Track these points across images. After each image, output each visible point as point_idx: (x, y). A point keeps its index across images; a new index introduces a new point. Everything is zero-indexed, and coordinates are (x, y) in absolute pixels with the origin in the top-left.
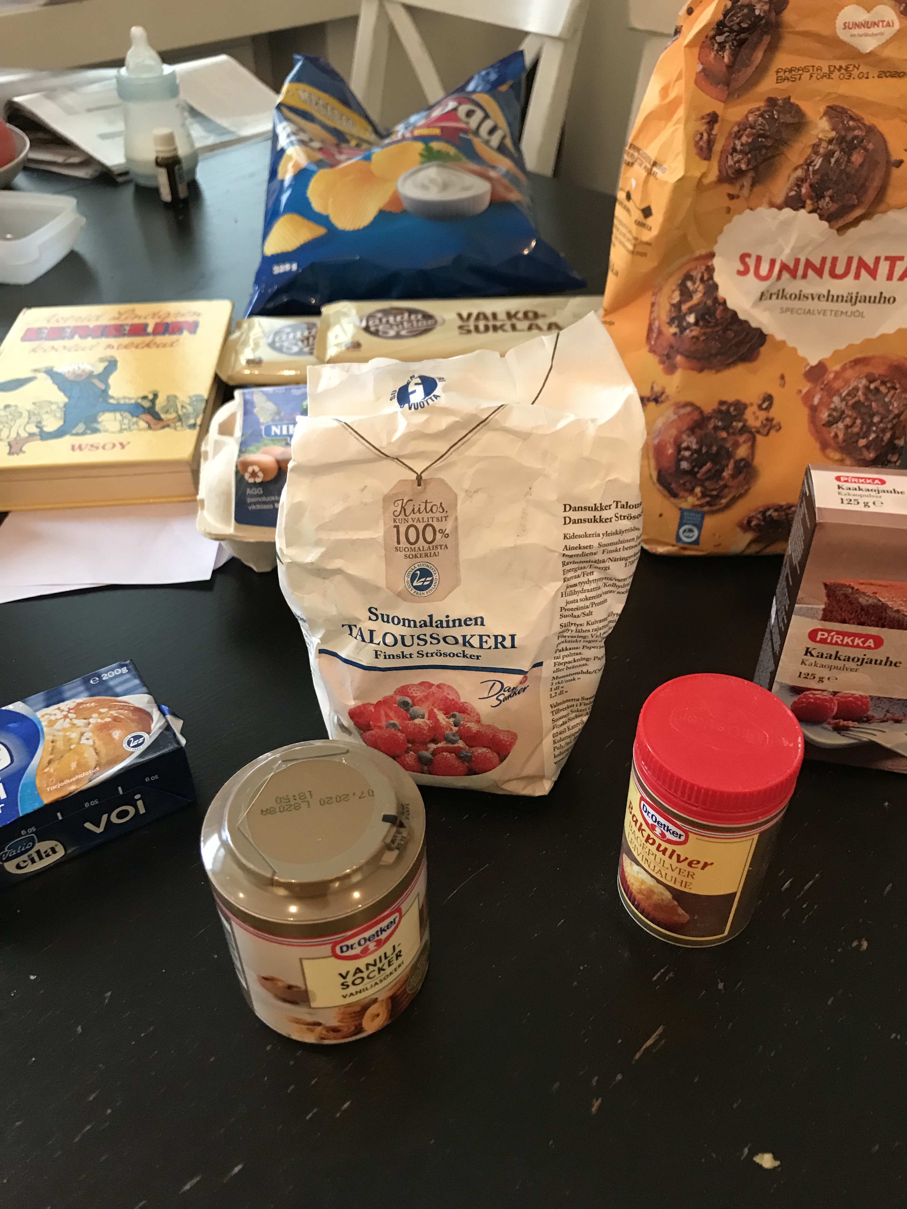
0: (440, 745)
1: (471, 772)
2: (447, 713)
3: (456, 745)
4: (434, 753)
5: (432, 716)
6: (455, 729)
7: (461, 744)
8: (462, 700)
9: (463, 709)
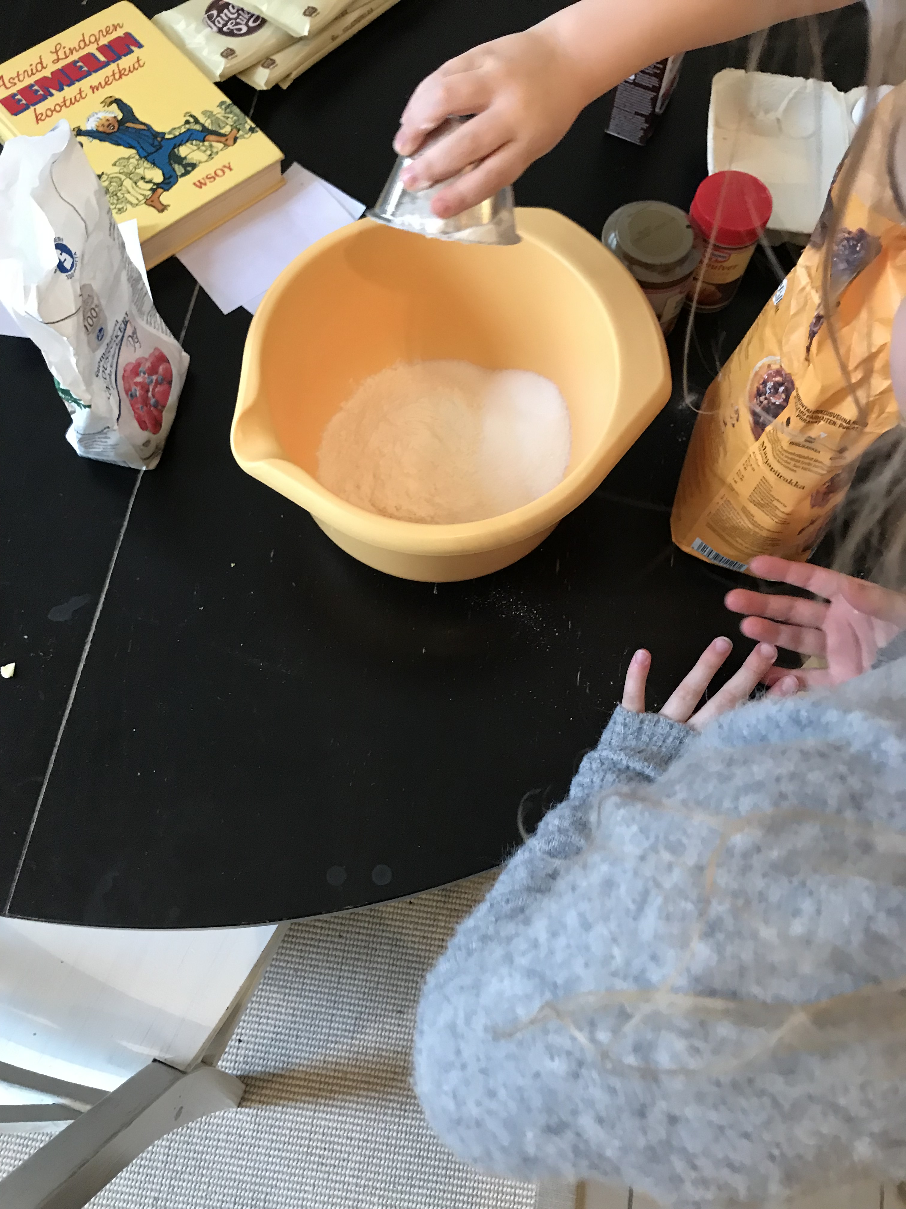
0: (151, 390)
1: (170, 383)
2: (137, 374)
3: (154, 381)
4: (154, 396)
5: (136, 384)
6: (146, 375)
7: (154, 377)
8: (134, 362)
9: (138, 365)
